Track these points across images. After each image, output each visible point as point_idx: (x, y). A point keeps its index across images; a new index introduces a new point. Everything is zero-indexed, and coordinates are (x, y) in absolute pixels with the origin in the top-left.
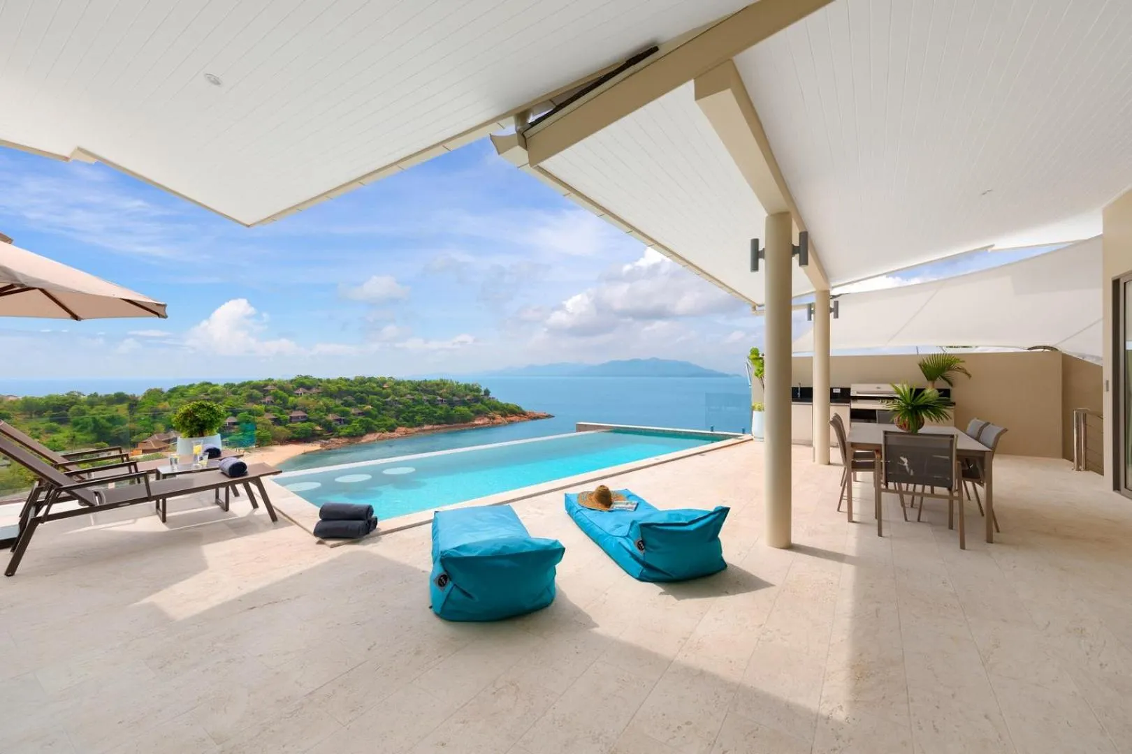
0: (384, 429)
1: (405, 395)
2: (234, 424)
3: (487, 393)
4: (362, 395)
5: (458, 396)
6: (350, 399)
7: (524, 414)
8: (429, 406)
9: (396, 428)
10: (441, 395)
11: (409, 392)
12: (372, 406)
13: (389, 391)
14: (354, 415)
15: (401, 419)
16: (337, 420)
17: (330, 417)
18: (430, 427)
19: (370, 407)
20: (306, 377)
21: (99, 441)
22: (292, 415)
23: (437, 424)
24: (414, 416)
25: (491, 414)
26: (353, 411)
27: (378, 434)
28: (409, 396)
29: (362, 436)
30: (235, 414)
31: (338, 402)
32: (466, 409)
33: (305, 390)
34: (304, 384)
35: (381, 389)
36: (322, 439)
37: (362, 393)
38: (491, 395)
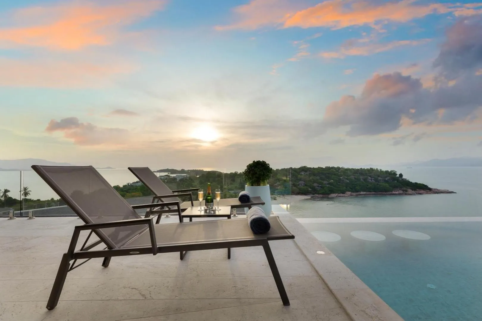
0: (339, 192)
1: (350, 176)
2: (279, 185)
3: (401, 175)
4: (328, 175)
5: (381, 177)
6: (323, 176)
7: (430, 189)
8: (364, 182)
9: (345, 192)
10: (370, 176)
11: (352, 174)
12: (333, 180)
13: (342, 173)
14: (325, 184)
15: (348, 188)
16: (318, 186)
17: (315, 185)
18: (365, 193)
19: (333, 181)
20: (305, 167)
21: (242, 188)
22: (300, 183)
23: (368, 192)
24: (355, 187)
25: (405, 189)
26: (325, 182)
27: (337, 194)
28: (353, 176)
29: (329, 194)
30: (279, 181)
31: (318, 178)
32: (387, 184)
33: (304, 172)
34: (304, 169)
35: (338, 172)
36: (311, 194)
37: (329, 174)
38: (404, 177)
